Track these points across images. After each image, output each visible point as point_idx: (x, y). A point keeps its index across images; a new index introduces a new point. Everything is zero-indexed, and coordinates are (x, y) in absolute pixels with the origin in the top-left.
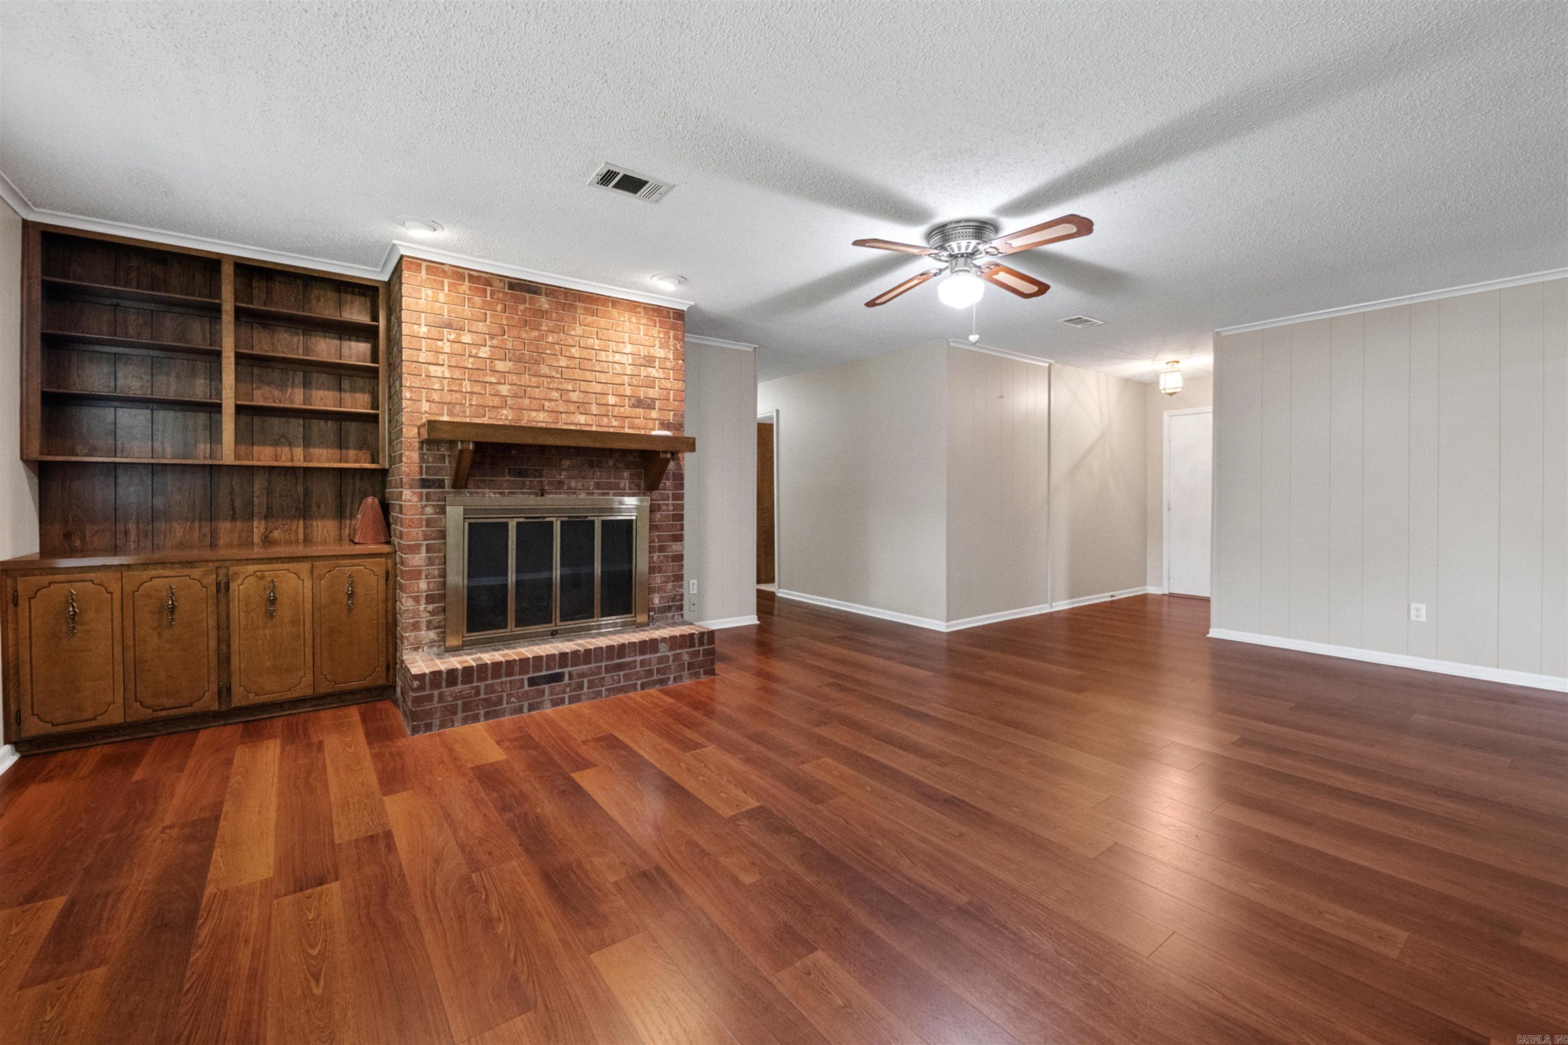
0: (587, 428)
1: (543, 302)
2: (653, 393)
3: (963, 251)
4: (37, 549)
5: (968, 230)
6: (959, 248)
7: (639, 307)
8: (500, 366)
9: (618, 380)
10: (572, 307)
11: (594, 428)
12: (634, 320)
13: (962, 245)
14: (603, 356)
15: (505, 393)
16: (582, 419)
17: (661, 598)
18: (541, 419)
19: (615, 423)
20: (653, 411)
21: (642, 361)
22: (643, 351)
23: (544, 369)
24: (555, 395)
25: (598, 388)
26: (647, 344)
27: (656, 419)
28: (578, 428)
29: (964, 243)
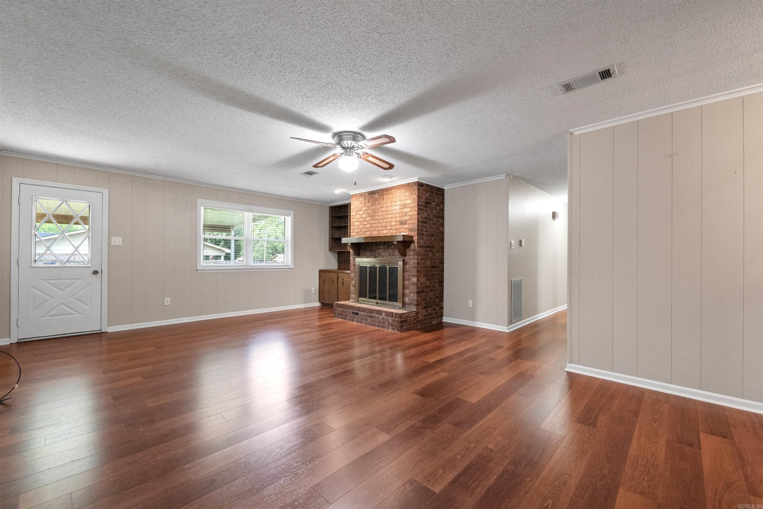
0: (386, 235)
1: (376, 196)
2: (406, 218)
3: (349, 146)
4: (337, 268)
5: (350, 137)
6: (348, 144)
7: (401, 186)
8: (367, 219)
9: (395, 216)
10: (383, 195)
11: (388, 235)
12: (400, 192)
13: (347, 143)
14: (391, 208)
15: (368, 227)
16: (385, 232)
17: (408, 299)
18: (375, 234)
19: (394, 232)
20: (406, 225)
21: (403, 207)
22: (403, 202)
23: (376, 217)
24: (379, 225)
25: (389, 220)
26: (404, 199)
27: (407, 228)
28: (384, 235)
29: (349, 142)
